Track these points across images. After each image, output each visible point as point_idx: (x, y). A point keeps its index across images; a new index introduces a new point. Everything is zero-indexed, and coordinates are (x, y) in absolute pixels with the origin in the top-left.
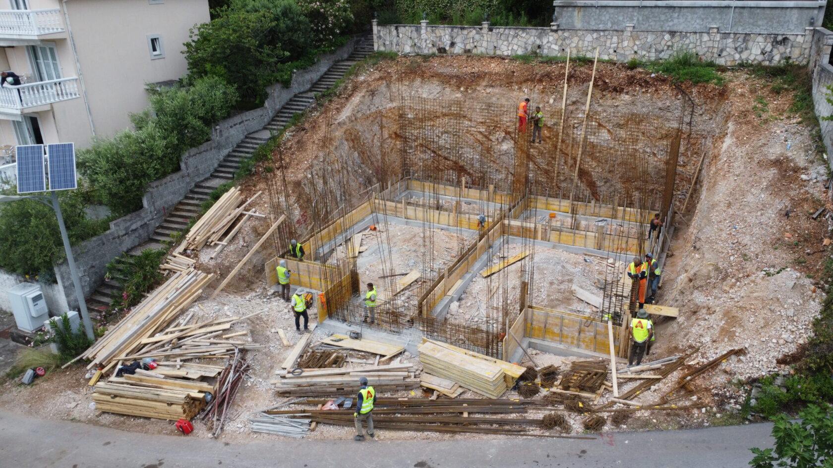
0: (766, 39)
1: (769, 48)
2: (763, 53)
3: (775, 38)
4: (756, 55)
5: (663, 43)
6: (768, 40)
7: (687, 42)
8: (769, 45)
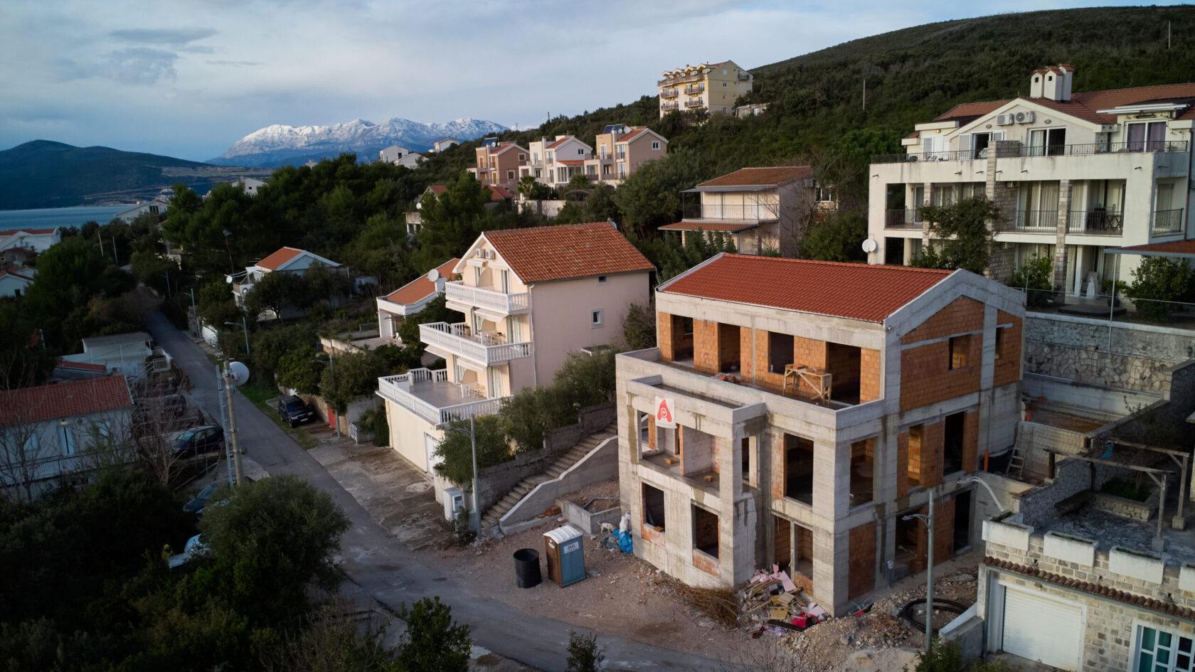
0: (1143, 364)
1: (1147, 374)
2: (1143, 378)
3: (1153, 364)
4: (1136, 379)
5: (1043, 355)
6: (1146, 365)
7: (1066, 356)
8: (1148, 370)
